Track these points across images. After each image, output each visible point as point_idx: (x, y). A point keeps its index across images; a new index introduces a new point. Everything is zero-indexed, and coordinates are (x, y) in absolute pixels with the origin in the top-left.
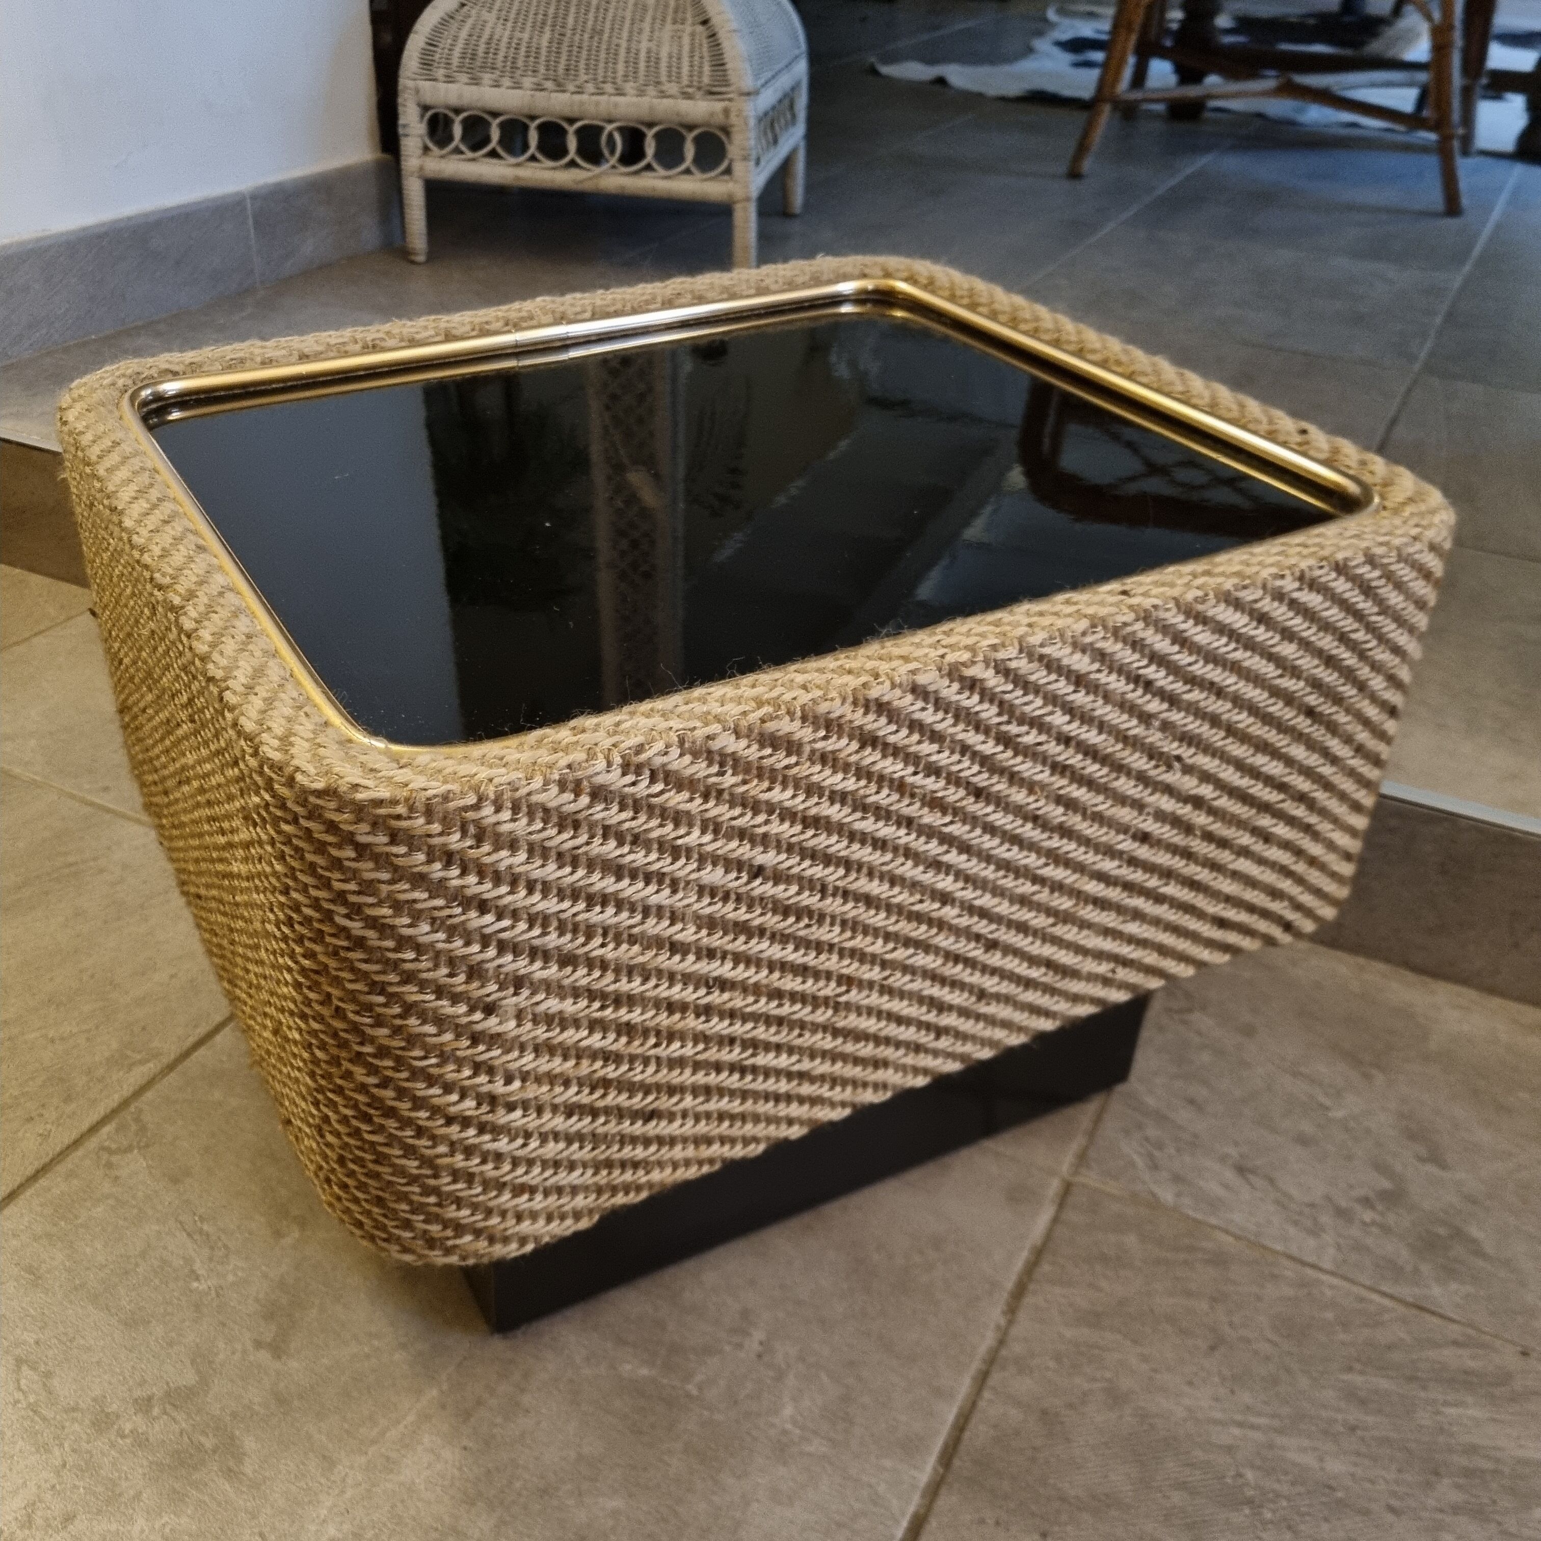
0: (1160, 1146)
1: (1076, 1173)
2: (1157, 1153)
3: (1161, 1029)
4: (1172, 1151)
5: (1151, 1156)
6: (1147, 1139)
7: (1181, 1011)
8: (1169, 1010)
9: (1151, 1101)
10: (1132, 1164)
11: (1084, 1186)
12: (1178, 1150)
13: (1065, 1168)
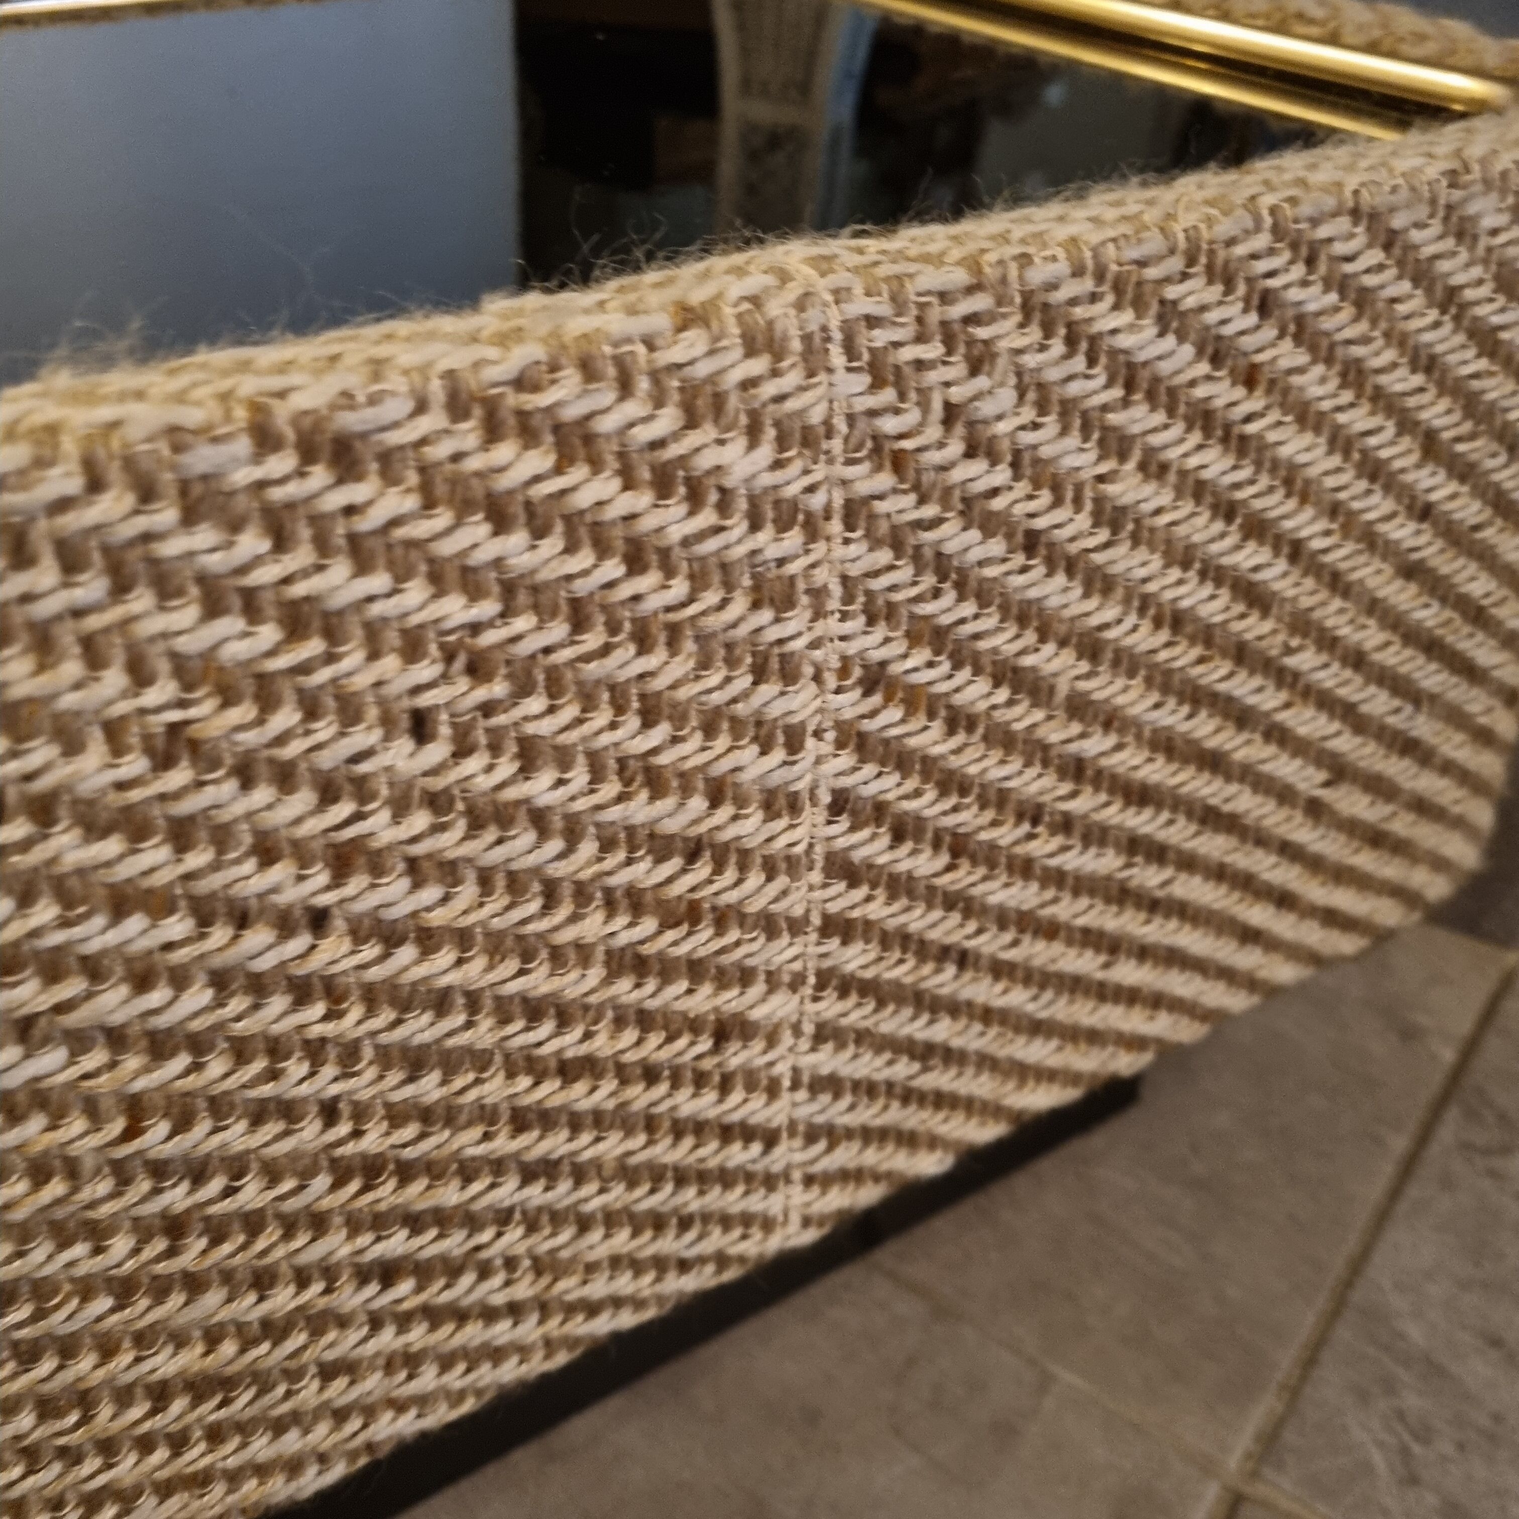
0: (1424, 1435)
1: (1254, 1475)
2: (1417, 1449)
3: (1447, 1183)
4: (1448, 1448)
5: (1405, 1452)
6: (1401, 1415)
7: (1487, 1152)
8: (1466, 1147)
9: (1415, 1333)
10: (1367, 1469)
11: (1266, 1505)
12: (1461, 1447)
13: (1233, 1462)
